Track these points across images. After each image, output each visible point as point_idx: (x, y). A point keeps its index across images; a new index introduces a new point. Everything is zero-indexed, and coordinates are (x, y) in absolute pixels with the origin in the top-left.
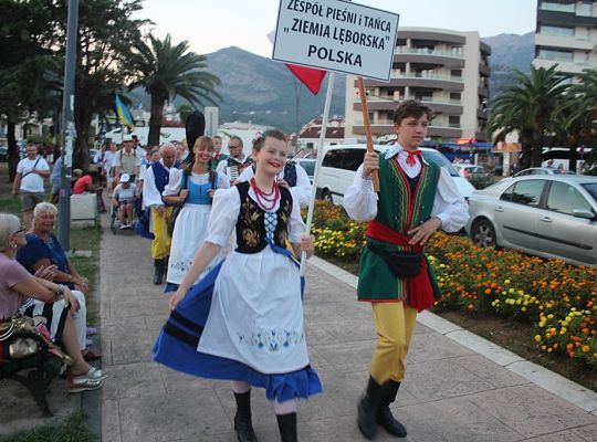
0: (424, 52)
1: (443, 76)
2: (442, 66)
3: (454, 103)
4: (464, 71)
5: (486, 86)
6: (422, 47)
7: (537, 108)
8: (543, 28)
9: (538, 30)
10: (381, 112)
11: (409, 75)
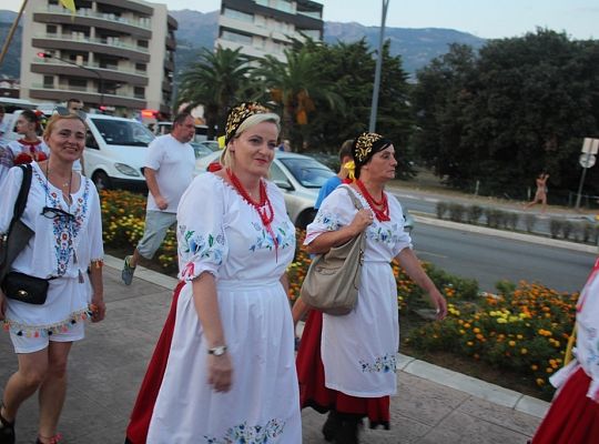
0: (111, 18)
1: (129, 45)
2: (129, 35)
3: (139, 74)
4: (151, 43)
5: (171, 59)
6: (109, 13)
7: (223, 86)
8: (227, 10)
9: (222, 12)
10: (62, 77)
11: (93, 40)
